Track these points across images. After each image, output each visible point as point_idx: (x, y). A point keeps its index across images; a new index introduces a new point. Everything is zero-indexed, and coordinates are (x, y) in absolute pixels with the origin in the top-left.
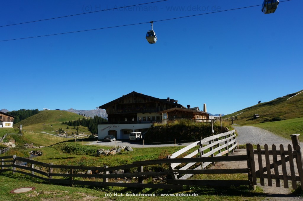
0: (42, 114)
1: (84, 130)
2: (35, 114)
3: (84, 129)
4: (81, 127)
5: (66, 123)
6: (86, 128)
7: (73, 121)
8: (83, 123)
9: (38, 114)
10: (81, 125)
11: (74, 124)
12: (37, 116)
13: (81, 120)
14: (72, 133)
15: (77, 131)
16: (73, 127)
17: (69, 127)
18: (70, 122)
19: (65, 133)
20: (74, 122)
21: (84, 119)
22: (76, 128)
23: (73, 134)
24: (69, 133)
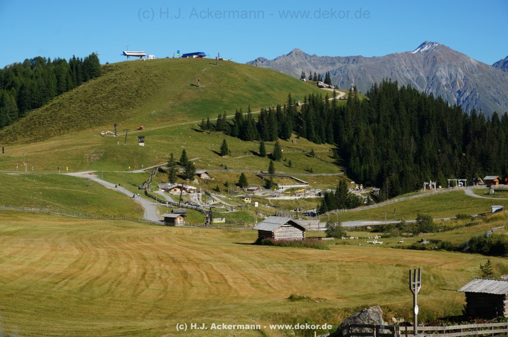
0: (114, 81)
1: (311, 162)
2: (85, 81)
3: (312, 154)
4: (295, 144)
5: (218, 127)
6: (325, 149)
7: (256, 112)
8: (308, 125)
9: (100, 79)
10: (300, 133)
11: (259, 127)
12: (91, 91)
13: (299, 109)
14: (237, 180)
15: (271, 170)
16: (254, 145)
17: (234, 143)
18: (238, 116)
19: (204, 176)
20: (262, 116)
21: (314, 103)
22: (269, 148)
23: (242, 182)
24: (226, 177)
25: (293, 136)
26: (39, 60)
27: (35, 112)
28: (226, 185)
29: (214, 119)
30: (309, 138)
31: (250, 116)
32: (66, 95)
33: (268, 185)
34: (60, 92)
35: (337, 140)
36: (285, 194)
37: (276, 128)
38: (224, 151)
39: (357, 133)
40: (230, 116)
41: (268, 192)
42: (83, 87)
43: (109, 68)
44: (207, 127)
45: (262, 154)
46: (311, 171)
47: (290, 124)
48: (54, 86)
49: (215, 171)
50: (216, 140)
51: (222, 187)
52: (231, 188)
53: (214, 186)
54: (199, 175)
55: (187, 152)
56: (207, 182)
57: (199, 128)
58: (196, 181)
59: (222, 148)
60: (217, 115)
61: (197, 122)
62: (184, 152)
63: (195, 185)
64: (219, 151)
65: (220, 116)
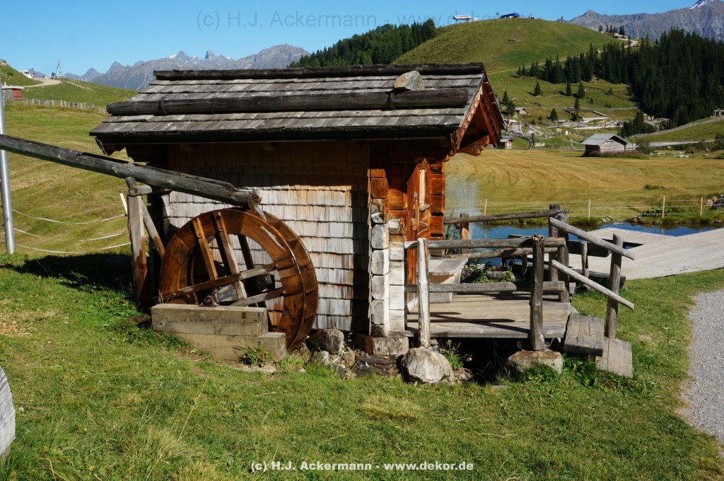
0: (447, 40)
1: (610, 99)
2: (424, 41)
3: (610, 92)
4: (595, 85)
5: (533, 73)
6: (622, 88)
7: (563, 59)
8: (607, 68)
9: (435, 39)
10: (599, 76)
11: (566, 72)
13: (599, 56)
14: (549, 115)
15: (577, 106)
16: (562, 87)
17: (545, 86)
18: (548, 63)
19: (522, 112)
20: (567, 63)
21: (612, 50)
22: (575, 88)
23: (553, 116)
24: (539, 113)
25: (594, 78)
26: (388, 27)
28: (540, 119)
29: (528, 67)
30: (607, 79)
31: (558, 63)
32: (410, 53)
33: (575, 118)
35: (631, 80)
36: (588, 124)
37: (580, 72)
38: (537, 92)
39: (649, 73)
40: (542, 64)
41: (575, 124)
42: (423, 46)
43: (443, 30)
44: (522, 73)
45: (568, 94)
46: (610, 107)
47: (592, 69)
48: (400, 46)
49: (530, 108)
50: (531, 83)
51: (537, 121)
52: (544, 121)
53: (531, 120)
54: (518, 111)
55: (508, 94)
56: (524, 116)
57: (516, 75)
58: (516, 116)
59: (536, 90)
60: (531, 63)
61: (514, 70)
62: (506, 93)
63: (515, 119)
64: (533, 92)
65: (533, 64)
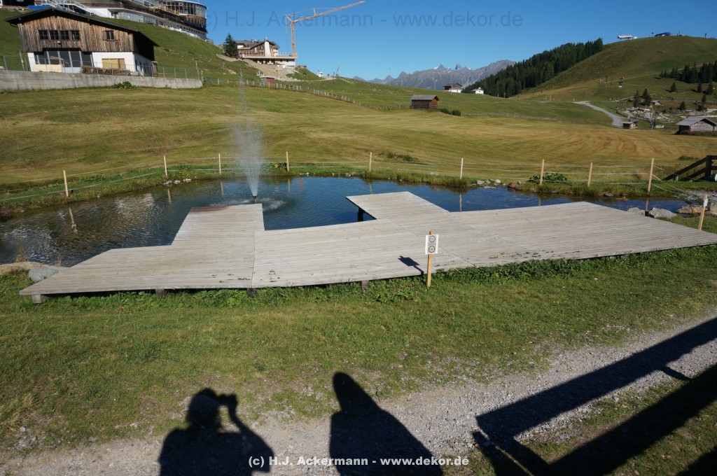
5: (672, 76)
7: (700, 66)
11: (700, 74)
12: (595, 60)
14: (679, 106)
15: (704, 100)
16: (695, 86)
17: (680, 85)
18: (686, 68)
19: (657, 104)
20: (703, 68)
22: (705, 87)
23: (682, 107)
24: (672, 104)
26: (569, 45)
27: (563, 72)
28: (671, 109)
29: (669, 71)
31: (694, 68)
32: (581, 63)
33: (700, 109)
34: (578, 61)
36: (711, 114)
37: (712, 75)
38: (673, 89)
40: (681, 69)
41: (700, 113)
42: (592, 57)
43: (608, 46)
44: (664, 76)
45: (699, 91)
48: (575, 58)
49: (665, 101)
50: (668, 84)
51: (668, 110)
52: (674, 111)
53: (662, 109)
54: (654, 103)
55: (648, 91)
56: (658, 107)
57: (659, 77)
58: (651, 106)
59: (672, 88)
60: (672, 69)
61: (658, 74)
62: (646, 90)
63: (650, 109)
64: (670, 89)
65: (674, 69)
